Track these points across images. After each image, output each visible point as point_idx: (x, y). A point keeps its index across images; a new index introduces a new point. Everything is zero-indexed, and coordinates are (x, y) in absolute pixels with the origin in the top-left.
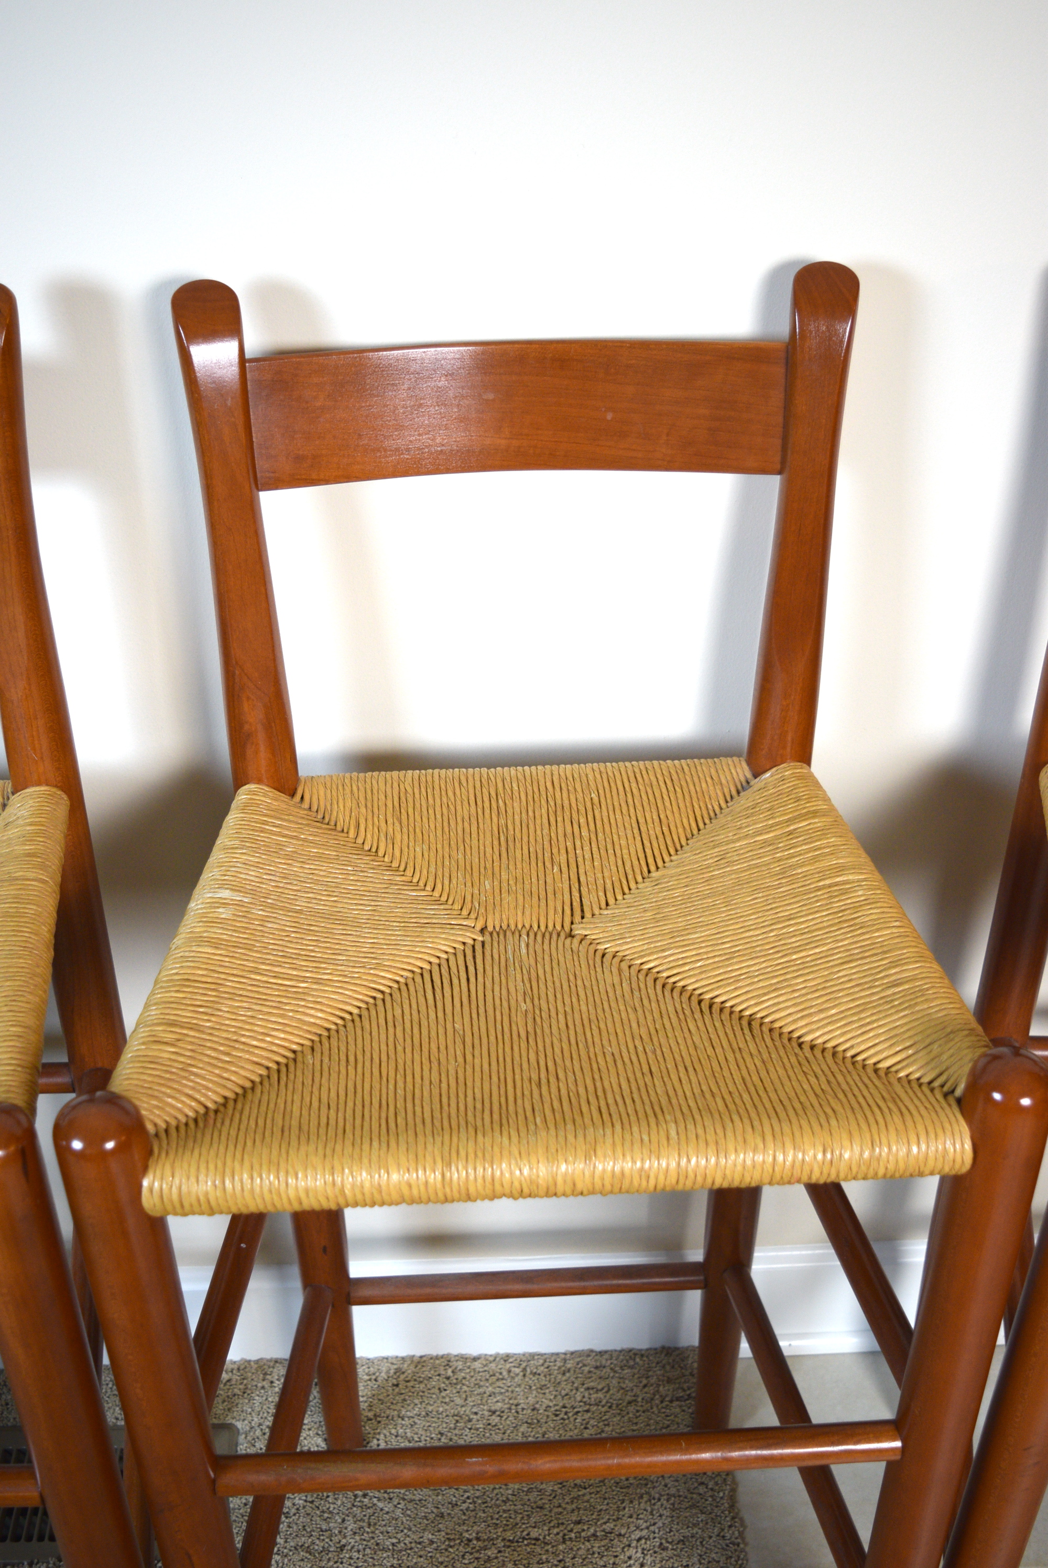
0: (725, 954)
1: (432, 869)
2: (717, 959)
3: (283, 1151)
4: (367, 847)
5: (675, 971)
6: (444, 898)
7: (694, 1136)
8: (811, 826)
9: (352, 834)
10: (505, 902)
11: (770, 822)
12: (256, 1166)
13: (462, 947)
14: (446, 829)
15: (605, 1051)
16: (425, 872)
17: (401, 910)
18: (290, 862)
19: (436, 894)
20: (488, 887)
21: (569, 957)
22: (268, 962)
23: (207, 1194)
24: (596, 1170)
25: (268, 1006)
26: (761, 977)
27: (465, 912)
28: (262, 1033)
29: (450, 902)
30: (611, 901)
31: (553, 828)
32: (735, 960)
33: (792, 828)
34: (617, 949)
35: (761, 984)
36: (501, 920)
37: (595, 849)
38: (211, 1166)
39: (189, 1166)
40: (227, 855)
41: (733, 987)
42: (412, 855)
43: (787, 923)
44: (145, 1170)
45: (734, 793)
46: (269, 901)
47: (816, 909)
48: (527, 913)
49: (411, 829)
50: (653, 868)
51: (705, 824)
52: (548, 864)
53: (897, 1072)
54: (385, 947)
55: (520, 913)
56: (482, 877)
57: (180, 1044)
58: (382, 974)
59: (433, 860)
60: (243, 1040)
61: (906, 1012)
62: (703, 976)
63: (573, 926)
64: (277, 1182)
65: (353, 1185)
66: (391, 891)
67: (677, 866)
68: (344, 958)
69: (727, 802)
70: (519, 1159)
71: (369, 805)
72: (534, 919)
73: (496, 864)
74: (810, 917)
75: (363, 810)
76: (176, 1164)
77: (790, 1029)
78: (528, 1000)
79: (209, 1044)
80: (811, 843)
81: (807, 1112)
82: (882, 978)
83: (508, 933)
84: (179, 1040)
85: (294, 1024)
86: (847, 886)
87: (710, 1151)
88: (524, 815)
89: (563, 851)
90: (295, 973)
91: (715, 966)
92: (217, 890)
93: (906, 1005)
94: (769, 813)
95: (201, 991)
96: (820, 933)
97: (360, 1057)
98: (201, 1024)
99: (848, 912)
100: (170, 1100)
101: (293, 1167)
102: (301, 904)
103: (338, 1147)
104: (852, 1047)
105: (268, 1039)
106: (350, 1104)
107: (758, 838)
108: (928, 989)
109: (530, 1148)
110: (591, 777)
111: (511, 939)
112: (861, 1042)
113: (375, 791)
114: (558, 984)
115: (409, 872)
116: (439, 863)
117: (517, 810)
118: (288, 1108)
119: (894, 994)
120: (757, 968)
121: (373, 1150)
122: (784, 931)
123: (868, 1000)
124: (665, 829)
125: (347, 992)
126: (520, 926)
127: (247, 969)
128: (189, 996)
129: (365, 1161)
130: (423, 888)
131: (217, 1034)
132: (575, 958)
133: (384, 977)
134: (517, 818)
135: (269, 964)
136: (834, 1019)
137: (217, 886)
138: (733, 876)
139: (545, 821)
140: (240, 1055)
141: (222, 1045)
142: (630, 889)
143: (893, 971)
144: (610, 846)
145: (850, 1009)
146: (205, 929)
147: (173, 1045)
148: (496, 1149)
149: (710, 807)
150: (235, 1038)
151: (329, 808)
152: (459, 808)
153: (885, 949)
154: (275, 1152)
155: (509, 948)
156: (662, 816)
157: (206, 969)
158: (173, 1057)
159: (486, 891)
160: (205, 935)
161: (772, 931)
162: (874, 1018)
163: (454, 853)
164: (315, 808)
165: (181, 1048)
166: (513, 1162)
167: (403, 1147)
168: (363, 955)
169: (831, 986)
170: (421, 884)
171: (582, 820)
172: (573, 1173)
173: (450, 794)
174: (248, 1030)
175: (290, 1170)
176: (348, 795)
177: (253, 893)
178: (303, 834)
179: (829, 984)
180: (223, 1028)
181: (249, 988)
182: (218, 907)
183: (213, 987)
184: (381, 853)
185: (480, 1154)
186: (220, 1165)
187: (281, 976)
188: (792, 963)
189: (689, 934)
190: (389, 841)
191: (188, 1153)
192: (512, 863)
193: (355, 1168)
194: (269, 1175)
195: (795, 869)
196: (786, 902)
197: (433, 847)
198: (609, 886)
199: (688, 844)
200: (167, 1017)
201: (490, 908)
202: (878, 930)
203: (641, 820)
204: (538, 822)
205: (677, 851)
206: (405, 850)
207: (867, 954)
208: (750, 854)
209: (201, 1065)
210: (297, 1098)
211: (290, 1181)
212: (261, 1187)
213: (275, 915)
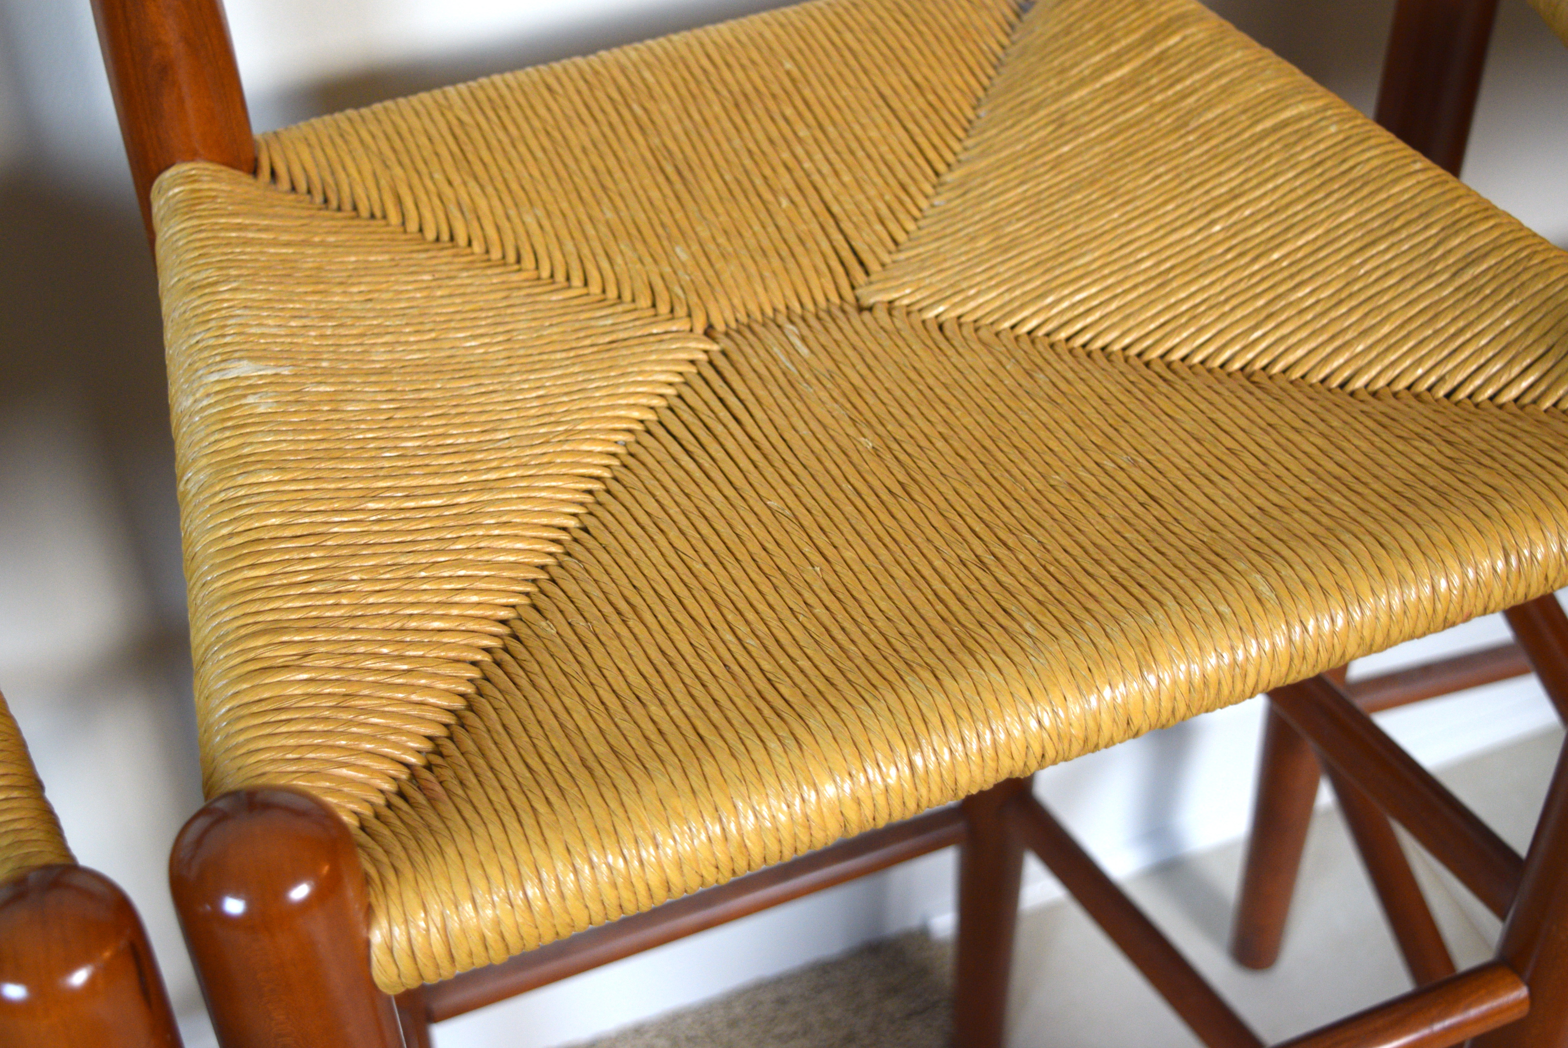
0: (1152, 279)
1: (569, 246)
2: (1142, 290)
3: (614, 804)
4: (430, 235)
5: (1078, 326)
6: (612, 293)
7: (1301, 586)
8: (1190, 41)
9: (394, 218)
10: (726, 277)
11: (1114, 49)
12: (577, 847)
13: (693, 370)
14: (563, 173)
15: (1053, 482)
16: (557, 256)
17: (555, 330)
18: (321, 287)
19: (595, 288)
20: (684, 256)
21: (887, 343)
22: (381, 473)
23: (498, 922)
24: (1162, 686)
25: (424, 551)
26: (1234, 302)
27: (663, 309)
28: (440, 604)
29: (627, 296)
30: (901, 237)
31: (746, 134)
32: (1174, 284)
33: (1157, 50)
34: (959, 311)
35: (1239, 314)
36: (734, 308)
37: (833, 156)
38: (493, 871)
39: (450, 881)
40: (206, 299)
41: (1192, 329)
42: (521, 231)
43: (1234, 205)
44: (369, 912)
45: (1012, 18)
46: (325, 364)
47: (1272, 172)
48: (772, 284)
49: (501, 187)
50: (941, 167)
51: (990, 78)
52: (768, 196)
53: (1535, 402)
54: (565, 399)
55: (760, 289)
56: (666, 243)
57: (308, 662)
58: (586, 447)
59: (564, 233)
60: (413, 624)
61: (1513, 302)
62: (1131, 322)
63: (859, 292)
64: (621, 861)
65: (759, 829)
66: (518, 301)
67: (983, 154)
68: (507, 435)
69: (1007, 35)
70: (1032, 705)
71: (406, 160)
72: (790, 294)
73: (679, 215)
74: (1270, 186)
75: (398, 171)
76: (423, 888)
77: (1322, 376)
78: (866, 431)
79: (362, 649)
80: (1205, 66)
81: (1452, 500)
82: (1444, 256)
83: (757, 327)
84: (306, 655)
85: (486, 573)
86: (1306, 123)
87: (1333, 602)
88: (687, 122)
89: (781, 170)
90: (438, 481)
91: (1145, 301)
92: (222, 366)
93: (1507, 290)
94: (1102, 35)
95: (296, 556)
96: (1299, 207)
97: (636, 599)
98: (328, 614)
99: (1329, 164)
100: (344, 772)
101: (643, 827)
102: (380, 358)
103: (710, 769)
104: (1441, 379)
105: (455, 611)
106: (677, 687)
107: (1108, 79)
108: (1529, 257)
109: (1044, 679)
110: (768, 35)
111: (770, 336)
112: (1455, 368)
113: (407, 135)
114: (898, 393)
115: (528, 262)
116: (578, 234)
117: (671, 115)
118: (570, 725)
119: (1476, 278)
120: (1217, 288)
121: (774, 757)
122: (1235, 217)
123: (1436, 298)
124: (931, 97)
125: (543, 494)
126: (769, 312)
127: (353, 494)
128: (278, 569)
129: (770, 779)
130: (565, 284)
131: (364, 626)
132: (901, 343)
133: (590, 453)
134: (677, 128)
135: (385, 477)
136: (1392, 340)
137: (218, 359)
138: (1097, 149)
139: (728, 125)
140: (420, 653)
141: (384, 643)
142: (920, 210)
143: (1456, 241)
144: (854, 145)
145: (1410, 319)
146: (241, 441)
147: (301, 668)
148: (988, 696)
149: (985, 48)
150: (398, 625)
151: (329, 179)
152: (569, 133)
153: (1423, 209)
154: (599, 811)
155: (776, 350)
156: (918, 78)
157: (283, 513)
158: (312, 689)
159: (684, 265)
160: (246, 450)
161: (1213, 223)
162: (1461, 324)
163: (596, 212)
164: (302, 186)
165: (314, 668)
166: (1022, 709)
167: (825, 737)
168: (533, 422)
169: (1360, 290)
170: (560, 277)
171: (789, 112)
172: (1126, 703)
173: (542, 111)
174: (413, 604)
175: (640, 833)
176: (360, 151)
177: (287, 355)
178: (316, 234)
179: (1356, 287)
180: (369, 611)
181: (376, 528)
182: (245, 396)
183: (312, 541)
184: (462, 239)
185: (964, 713)
186: (508, 864)
187: (419, 492)
188: (1276, 268)
189: (1071, 260)
190: (470, 216)
191: (436, 861)
192: (705, 207)
193: (755, 798)
194: (606, 857)
195: (1200, 115)
196: (1215, 171)
197: (553, 208)
198: (884, 211)
199: (978, 117)
200: (260, 618)
201: (705, 292)
202: (1395, 181)
203: (887, 92)
204: (716, 129)
205: (965, 130)
206: (505, 225)
207: (1397, 224)
208: (1106, 107)
209: (367, 692)
210: (571, 701)
211: (644, 854)
212: (596, 882)
213: (349, 387)
